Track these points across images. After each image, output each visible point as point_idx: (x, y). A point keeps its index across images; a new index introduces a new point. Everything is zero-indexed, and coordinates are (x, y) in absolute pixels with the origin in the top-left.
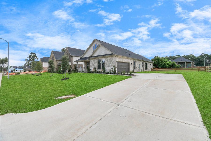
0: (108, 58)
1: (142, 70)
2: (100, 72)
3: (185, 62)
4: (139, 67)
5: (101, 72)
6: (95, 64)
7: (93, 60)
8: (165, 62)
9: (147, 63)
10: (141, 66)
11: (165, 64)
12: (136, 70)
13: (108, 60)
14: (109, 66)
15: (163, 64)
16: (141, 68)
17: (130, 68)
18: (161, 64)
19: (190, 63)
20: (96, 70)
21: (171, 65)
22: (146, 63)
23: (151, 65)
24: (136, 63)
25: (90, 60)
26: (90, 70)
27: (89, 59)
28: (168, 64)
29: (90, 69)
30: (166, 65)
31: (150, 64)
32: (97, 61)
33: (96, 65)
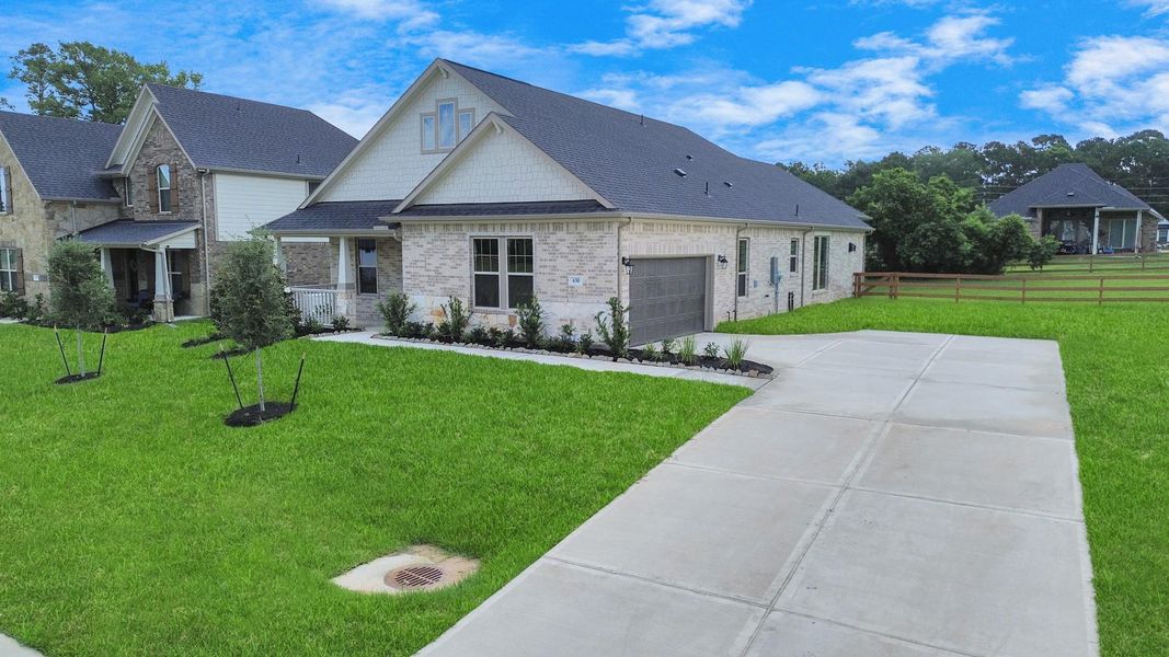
0: (561, 234)
1: (791, 295)
2: (493, 331)
3: (1093, 209)
4: (774, 280)
5: (510, 333)
6: (446, 271)
7: (430, 236)
8: (948, 218)
9: (824, 239)
10: (783, 267)
11: (948, 230)
12: (749, 306)
13: (563, 248)
14: (570, 294)
15: (935, 232)
16: (788, 282)
17: (711, 294)
18: (925, 236)
19: (1133, 214)
20: (460, 322)
21: (992, 240)
22: (817, 238)
23: (852, 248)
24: (752, 254)
25: (405, 233)
26: (410, 319)
27: (396, 226)
28: (972, 233)
29: (409, 306)
30: (955, 241)
31: (847, 240)
32: (467, 247)
33: (460, 278)
